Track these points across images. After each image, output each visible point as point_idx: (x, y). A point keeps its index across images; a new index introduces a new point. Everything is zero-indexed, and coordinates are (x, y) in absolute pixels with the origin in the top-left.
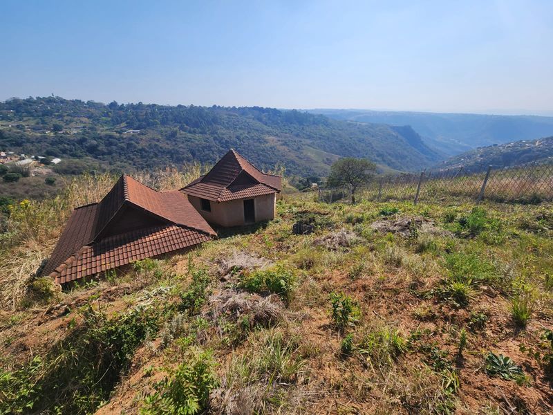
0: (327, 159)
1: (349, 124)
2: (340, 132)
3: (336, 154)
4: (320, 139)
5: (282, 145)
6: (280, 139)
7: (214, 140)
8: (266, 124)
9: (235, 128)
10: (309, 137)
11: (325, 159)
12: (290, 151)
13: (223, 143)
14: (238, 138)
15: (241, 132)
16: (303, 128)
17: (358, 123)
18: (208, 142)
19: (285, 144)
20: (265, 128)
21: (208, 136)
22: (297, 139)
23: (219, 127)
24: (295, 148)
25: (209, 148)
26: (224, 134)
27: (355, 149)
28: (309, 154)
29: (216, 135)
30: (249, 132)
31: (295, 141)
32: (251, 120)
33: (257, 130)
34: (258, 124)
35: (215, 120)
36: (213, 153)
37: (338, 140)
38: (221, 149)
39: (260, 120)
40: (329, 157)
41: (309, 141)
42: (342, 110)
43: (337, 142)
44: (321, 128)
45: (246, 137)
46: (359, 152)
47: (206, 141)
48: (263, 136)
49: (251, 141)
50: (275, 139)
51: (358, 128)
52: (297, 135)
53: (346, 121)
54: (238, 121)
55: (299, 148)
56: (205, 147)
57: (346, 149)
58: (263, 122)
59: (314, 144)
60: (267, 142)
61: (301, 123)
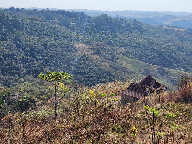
0: (145, 70)
1: (166, 31)
2: (157, 39)
3: (155, 63)
4: (135, 47)
5: (94, 54)
6: (92, 47)
7: (17, 47)
8: (74, 30)
9: (40, 35)
10: (123, 45)
11: (142, 70)
12: (103, 61)
13: (27, 51)
14: (44, 45)
15: (47, 38)
16: (115, 35)
17: (176, 29)
18: (10, 50)
19: (98, 52)
20: (74, 34)
21: (10, 43)
22: (110, 47)
23: (21, 32)
24: (109, 57)
25: (12, 56)
26: (28, 41)
27: (175, 59)
28: (125, 64)
29: (19, 43)
30: (56, 39)
31: (108, 50)
32: (57, 26)
33: (65, 37)
34: (65, 31)
35: (17, 25)
36: (17, 63)
37: (155, 48)
38: (25, 57)
39: (67, 25)
40: (146, 68)
41: (123, 50)
42: (156, 13)
43: (154, 50)
44: (135, 34)
45: (53, 44)
46: (180, 62)
47: (8, 49)
48: (72, 43)
49: (59, 49)
50: (86, 47)
51: (177, 35)
52: (110, 43)
53: (162, 26)
54: (43, 27)
55: (113, 58)
56: (8, 55)
57: (164, 59)
58: (70, 28)
59: (129, 53)
60: (77, 51)
61: (113, 30)
